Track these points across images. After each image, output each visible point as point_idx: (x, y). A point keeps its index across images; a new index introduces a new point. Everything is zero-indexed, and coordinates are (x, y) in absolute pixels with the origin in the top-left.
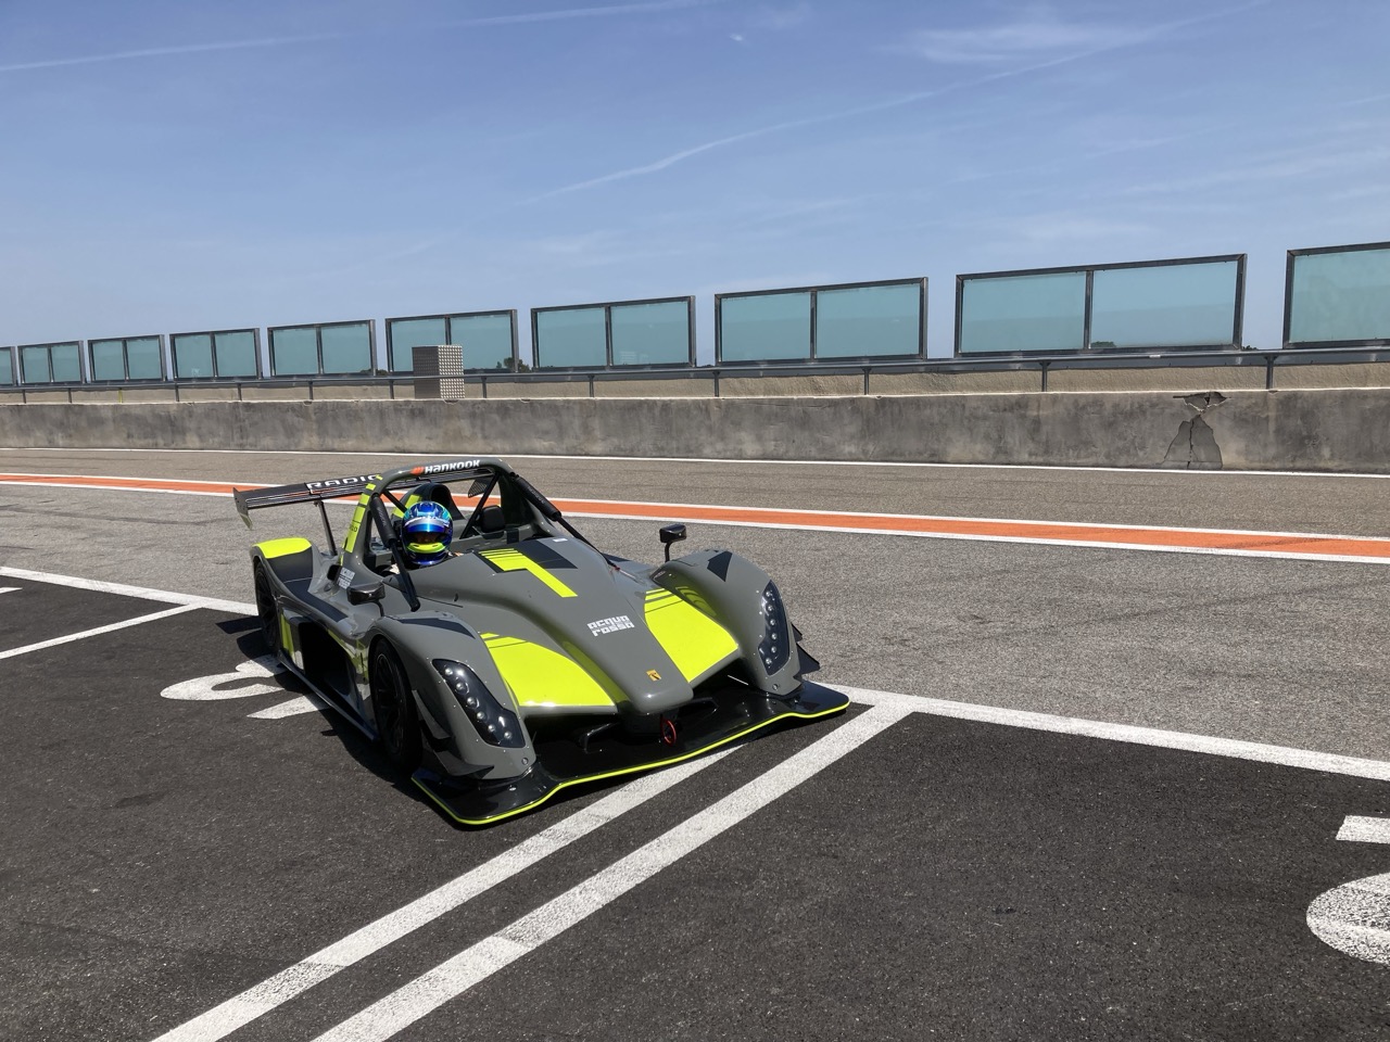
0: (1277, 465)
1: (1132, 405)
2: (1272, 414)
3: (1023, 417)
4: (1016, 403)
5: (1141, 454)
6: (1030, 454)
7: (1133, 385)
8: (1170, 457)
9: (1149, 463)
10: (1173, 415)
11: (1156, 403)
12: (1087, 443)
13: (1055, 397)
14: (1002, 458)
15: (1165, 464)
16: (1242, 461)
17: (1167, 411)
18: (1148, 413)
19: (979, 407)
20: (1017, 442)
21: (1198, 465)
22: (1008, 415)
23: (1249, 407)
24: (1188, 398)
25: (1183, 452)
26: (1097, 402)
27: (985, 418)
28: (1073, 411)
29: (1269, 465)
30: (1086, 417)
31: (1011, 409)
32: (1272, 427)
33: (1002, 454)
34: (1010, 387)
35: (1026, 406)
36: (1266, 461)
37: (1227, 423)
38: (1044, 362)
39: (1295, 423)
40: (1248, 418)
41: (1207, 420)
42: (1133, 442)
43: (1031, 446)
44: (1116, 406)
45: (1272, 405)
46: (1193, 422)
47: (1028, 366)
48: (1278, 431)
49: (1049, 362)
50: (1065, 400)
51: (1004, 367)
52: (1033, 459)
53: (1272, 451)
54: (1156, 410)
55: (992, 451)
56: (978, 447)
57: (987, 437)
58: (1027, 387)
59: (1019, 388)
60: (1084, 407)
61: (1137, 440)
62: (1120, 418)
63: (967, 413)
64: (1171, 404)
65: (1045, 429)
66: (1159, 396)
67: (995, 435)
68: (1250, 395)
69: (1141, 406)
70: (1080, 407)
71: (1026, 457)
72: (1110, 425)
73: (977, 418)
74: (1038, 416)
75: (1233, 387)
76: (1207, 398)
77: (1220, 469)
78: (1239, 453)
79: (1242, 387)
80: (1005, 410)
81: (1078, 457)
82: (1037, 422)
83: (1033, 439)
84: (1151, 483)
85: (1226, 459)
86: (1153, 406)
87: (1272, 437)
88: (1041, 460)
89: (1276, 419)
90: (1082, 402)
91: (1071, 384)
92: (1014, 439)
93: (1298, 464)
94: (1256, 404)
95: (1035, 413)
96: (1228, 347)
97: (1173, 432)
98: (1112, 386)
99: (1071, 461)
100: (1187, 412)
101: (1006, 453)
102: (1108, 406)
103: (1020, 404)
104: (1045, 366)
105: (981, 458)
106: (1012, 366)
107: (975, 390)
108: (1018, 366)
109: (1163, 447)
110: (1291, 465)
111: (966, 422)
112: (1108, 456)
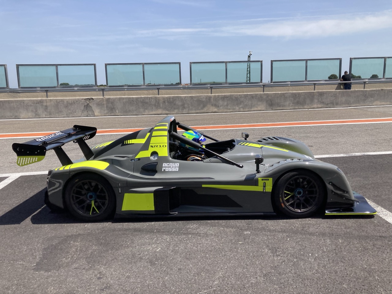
0: (107, 115)
1: (72, 101)
2: (105, 103)
3: (42, 105)
4: (40, 101)
5: (75, 114)
6: (46, 115)
7: (72, 96)
8: (83, 114)
9: (77, 116)
10: (82, 104)
11: (78, 101)
12: (61, 112)
13: (51, 100)
14: (37, 117)
15: (81, 116)
16: (99, 114)
17: (80, 103)
18: (76, 104)
19: (28, 103)
20: (41, 112)
21: (89, 116)
22: (38, 105)
23: (100, 101)
24: (85, 99)
25: (85, 113)
26: (62, 101)
27: (31, 106)
28: (56, 103)
29: (106, 115)
30: (60, 105)
31: (39, 103)
32: (105, 106)
33: (37, 115)
34: (38, 97)
35: (43, 102)
36: (105, 114)
37: (95, 105)
38: (46, 90)
39: (110, 105)
40: (100, 104)
41: (90, 105)
42: (73, 111)
43: (46, 113)
44: (67, 102)
45: (105, 101)
46: (87, 105)
47: (42, 91)
48: (107, 107)
49: (48, 90)
50: (54, 100)
51: (35, 91)
52: (46, 116)
53: (106, 112)
54: (78, 103)
55: (34, 115)
56: (30, 114)
57: (32, 111)
58: (42, 97)
59: (40, 97)
60: (59, 102)
61: (74, 110)
62: (69, 105)
63: (25, 105)
64: (81, 101)
65: (49, 108)
66: (78, 99)
67: (35, 110)
68: (100, 98)
69: (74, 102)
70: (58, 103)
71: (44, 116)
72: (66, 107)
73: (28, 106)
74: (46, 105)
75: (96, 96)
76: (90, 99)
77: (95, 117)
78: (98, 112)
79: (97, 96)
80: (37, 103)
81: (59, 115)
82: (46, 106)
83: (46, 111)
84: (78, 121)
85: (96, 114)
86: (77, 101)
87: (105, 108)
88: (49, 116)
89: (106, 104)
90: (58, 101)
91: (55, 96)
92: (40, 111)
93: (112, 114)
94: (101, 100)
95: (46, 104)
96: (94, 86)
97: (82, 108)
98: (66, 96)
99: (57, 116)
100: (85, 103)
101: (38, 115)
102: (65, 102)
103: (41, 102)
104: (47, 91)
105: (31, 117)
106: (37, 91)
107: (27, 98)
108: (39, 91)
109: (80, 112)
110: (110, 115)
111: (25, 107)
112: (67, 115)
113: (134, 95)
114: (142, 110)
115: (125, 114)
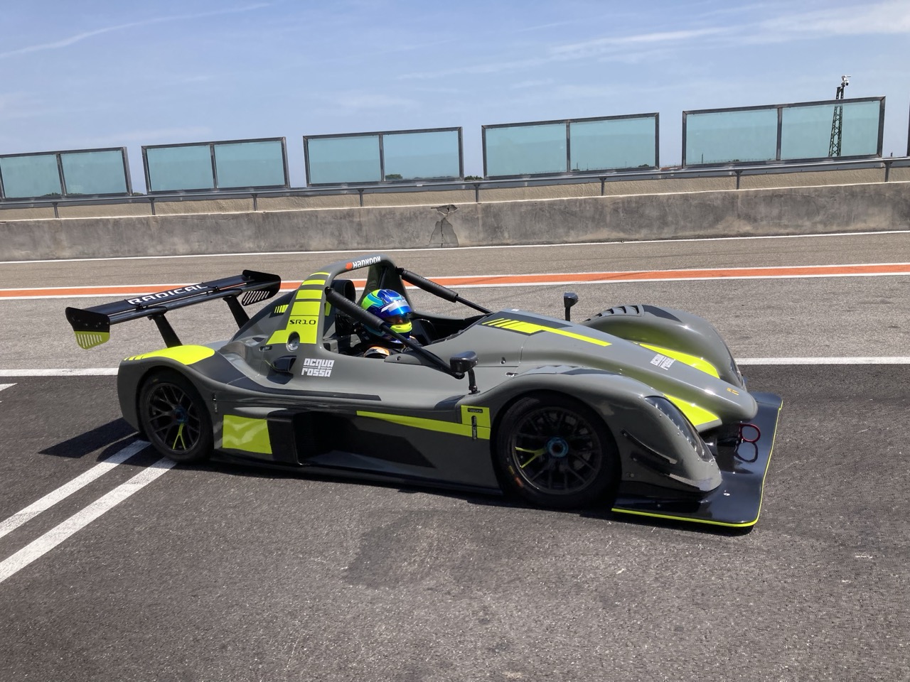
0: (485, 243)
1: (410, 213)
2: (480, 216)
3: (352, 222)
4: (347, 214)
5: (417, 240)
6: (358, 244)
7: (410, 202)
8: (432, 242)
9: (422, 245)
10: (431, 218)
11: (423, 212)
12: (389, 236)
13: (368, 210)
14: (342, 246)
15: (430, 246)
16: (467, 242)
17: (429, 216)
18: (419, 218)
19: (325, 217)
20: (350, 237)
21: (446, 245)
22: (343, 221)
23: (469, 212)
24: (439, 208)
25: (438, 239)
26: (392, 212)
27: (330, 223)
28: (379, 217)
29: (481, 243)
30: (386, 221)
31: (345, 218)
32: (480, 222)
33: (342, 244)
34: (342, 205)
35: (353, 216)
36: (479, 241)
37: (459, 221)
38: (360, 189)
39: (491, 220)
40: (469, 218)
41: (449, 220)
42: (412, 234)
43: (358, 239)
44: (402, 214)
45: (479, 211)
46: (442, 221)
47: (351, 192)
48: (484, 225)
49: (363, 190)
50: (374, 212)
51: (337, 193)
52: (360, 247)
53: (481, 236)
54: (423, 216)
55: (336, 242)
56: (328, 241)
57: (332, 234)
58: (352, 204)
59: (348, 205)
60: (385, 215)
61: (415, 233)
62: (405, 221)
63: (319, 221)
64: (430, 212)
65: (364, 228)
66: (424, 208)
67: (337, 233)
68: (469, 206)
69: (415, 214)
70: (383, 216)
71: (355, 245)
72: (399, 225)
73: (325, 223)
74: (360, 221)
75: (462, 202)
76: (448, 208)
77: (457, 247)
78: (466, 237)
79: (464, 201)
80: (341, 218)
81: (384, 244)
82: (360, 225)
83: (358, 235)
84: (424, 256)
85: (460, 241)
86: (421, 213)
87: (481, 228)
88: (364, 246)
89: (483, 217)
90: (383, 213)
91: (377, 202)
92: (348, 234)
93: (494, 242)
94: (472, 211)
95: (358, 220)
96: (458, 179)
97: (432, 228)
98: (399, 202)
99: (381, 246)
100: (438, 216)
101: (344, 243)
102: (398, 214)
103: (349, 215)
104: (361, 192)
105: (330, 247)
106: (342, 192)
107: (322, 207)
108: (345, 192)
109: (428, 236)
110: (491, 243)
111: (319, 226)
112: (400, 243)
113: (546, 197)
114: (561, 231)
115: (524, 241)
